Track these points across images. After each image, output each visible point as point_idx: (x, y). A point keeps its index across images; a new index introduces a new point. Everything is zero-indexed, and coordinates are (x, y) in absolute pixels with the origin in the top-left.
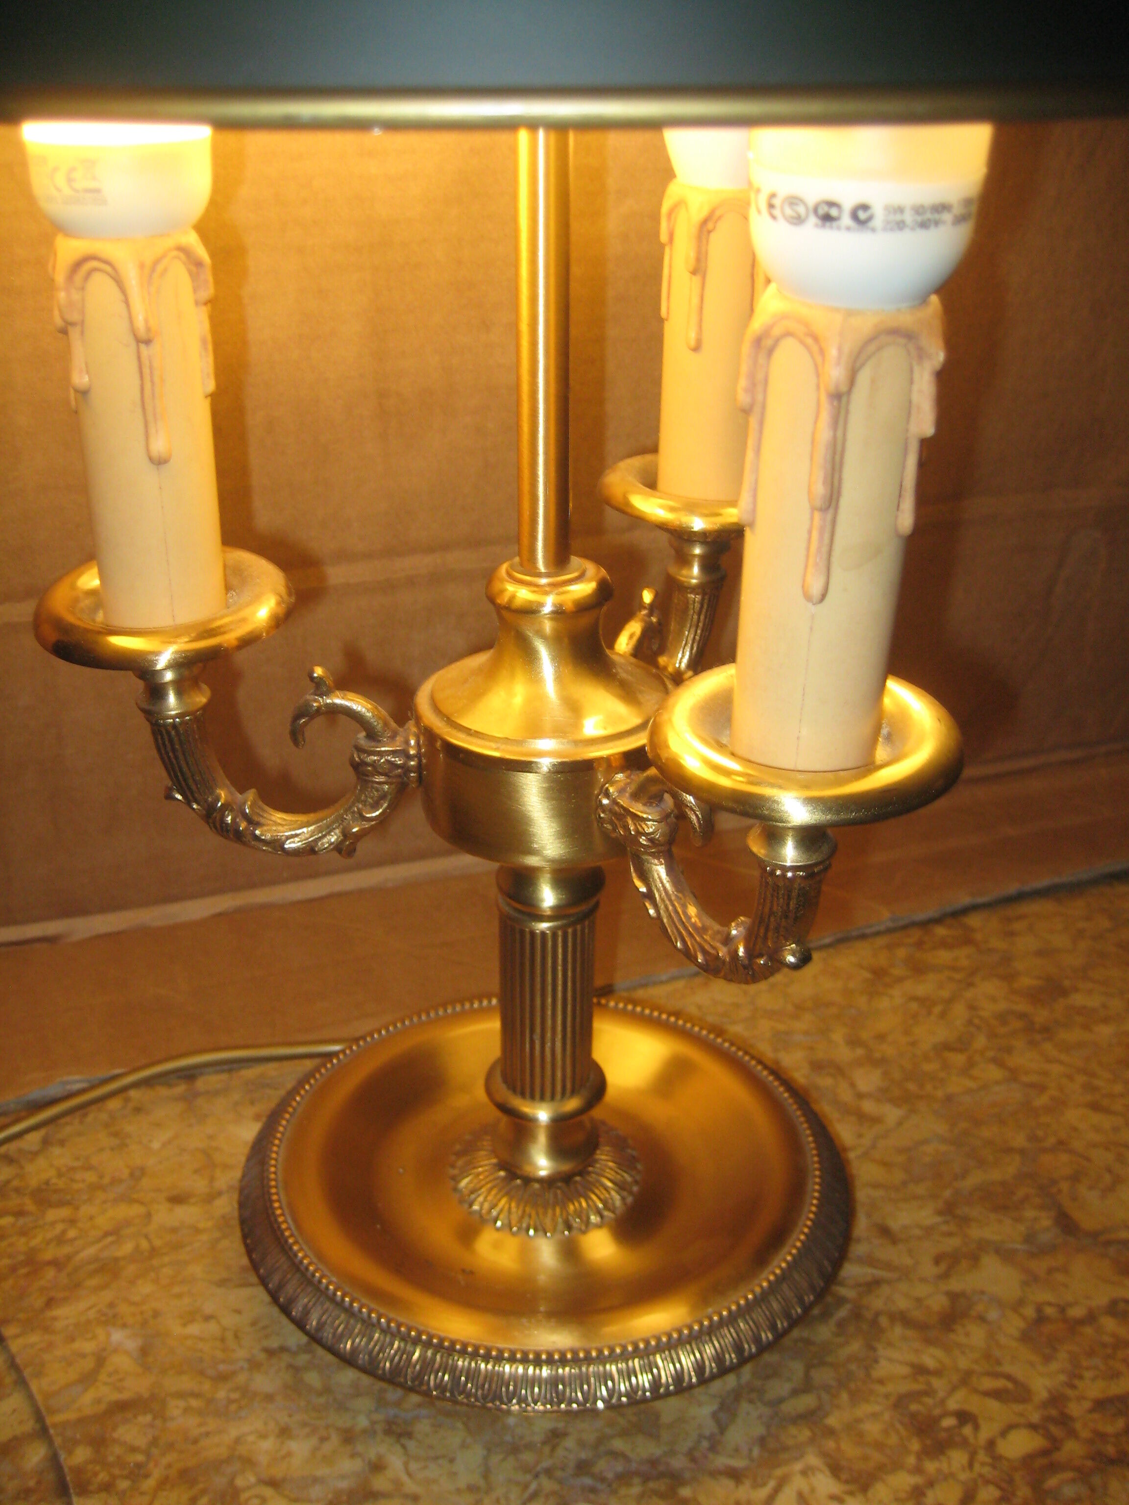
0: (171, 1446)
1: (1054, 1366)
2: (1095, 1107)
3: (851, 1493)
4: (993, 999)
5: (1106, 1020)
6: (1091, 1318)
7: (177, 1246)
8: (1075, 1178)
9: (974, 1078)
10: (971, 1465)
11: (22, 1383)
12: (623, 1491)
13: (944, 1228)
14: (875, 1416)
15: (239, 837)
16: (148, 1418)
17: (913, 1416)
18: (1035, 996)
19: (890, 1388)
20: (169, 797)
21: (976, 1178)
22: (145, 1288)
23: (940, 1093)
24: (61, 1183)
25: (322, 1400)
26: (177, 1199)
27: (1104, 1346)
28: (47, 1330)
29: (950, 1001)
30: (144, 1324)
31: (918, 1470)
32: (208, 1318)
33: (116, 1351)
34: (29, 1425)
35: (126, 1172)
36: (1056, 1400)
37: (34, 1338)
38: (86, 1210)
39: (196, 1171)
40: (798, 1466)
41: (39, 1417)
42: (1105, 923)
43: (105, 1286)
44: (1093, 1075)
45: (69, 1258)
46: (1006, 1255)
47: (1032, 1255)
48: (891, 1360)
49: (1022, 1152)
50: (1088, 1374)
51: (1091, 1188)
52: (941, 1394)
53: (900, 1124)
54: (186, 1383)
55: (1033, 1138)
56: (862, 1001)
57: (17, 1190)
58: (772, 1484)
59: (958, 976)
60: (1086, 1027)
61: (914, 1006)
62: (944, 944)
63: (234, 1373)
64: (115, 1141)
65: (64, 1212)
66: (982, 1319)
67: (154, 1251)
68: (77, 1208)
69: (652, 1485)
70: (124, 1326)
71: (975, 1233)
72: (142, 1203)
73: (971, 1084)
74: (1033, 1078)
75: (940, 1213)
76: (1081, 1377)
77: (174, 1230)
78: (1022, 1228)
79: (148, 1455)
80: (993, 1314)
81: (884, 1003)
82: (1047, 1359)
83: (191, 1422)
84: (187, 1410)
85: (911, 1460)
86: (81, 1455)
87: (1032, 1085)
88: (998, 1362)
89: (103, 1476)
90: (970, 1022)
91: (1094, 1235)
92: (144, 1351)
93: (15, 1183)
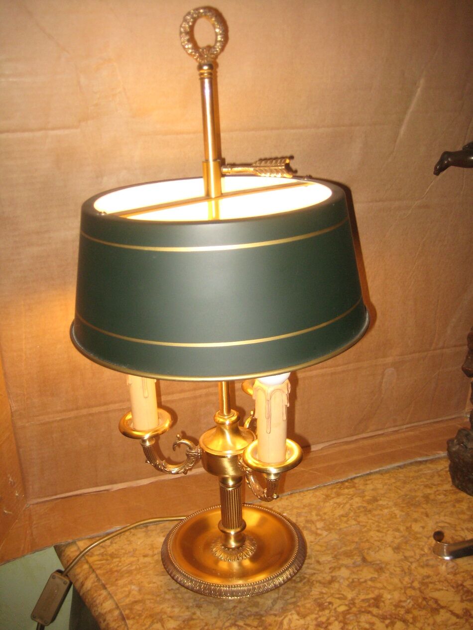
0: (147, 610)
1: (354, 592)
2: (378, 531)
3: (301, 619)
4: (357, 503)
5: (387, 508)
6: (365, 581)
7: (146, 567)
8: (369, 549)
9: (347, 524)
10: (330, 612)
11: (112, 597)
12: (250, 618)
13: (333, 561)
14: (309, 603)
16: (141, 604)
17: (318, 603)
18: (369, 502)
19: (314, 597)
20: (147, 462)
21: (344, 549)
22: (139, 576)
23: (338, 528)
24: (116, 553)
25: (182, 600)
26: (145, 556)
27: (367, 587)
28: (117, 586)
29: (346, 503)
30: (139, 584)
31: (318, 614)
32: (154, 583)
33: (133, 590)
34: (114, 606)
35: (132, 550)
36: (353, 599)
37: (114, 588)
38: (123, 559)
39: (149, 549)
40: (290, 613)
41: (116, 604)
42: (393, 480)
43: (129, 576)
44: (380, 523)
45: (120, 570)
46: (347, 567)
47: (354, 567)
48: (315, 591)
49: (357, 542)
50: (362, 594)
51: (372, 551)
52: (326, 598)
53: (326, 536)
54: (150, 597)
55: (360, 539)
56: (322, 504)
57: (106, 554)
58: (283, 617)
59: (349, 497)
60: (381, 510)
61: (335, 505)
62: (347, 488)
63: (161, 595)
64: (128, 542)
65: (118, 559)
66: (339, 582)
67: (140, 568)
68: (121, 559)
69: (256, 617)
70: (134, 585)
71: (341, 562)
72: (137, 557)
73: (347, 526)
74: (364, 524)
75: (333, 557)
76: (360, 594)
77: (145, 563)
78: (353, 561)
79: (142, 612)
80: (342, 581)
81: (327, 504)
82: (352, 591)
83: (152, 605)
84: (150, 602)
85: (316, 612)
86: (127, 612)
87: (362, 526)
88: (341, 591)
89: (132, 616)
90: (350, 509)
91: (370, 562)
92: (140, 590)
93: (105, 552)
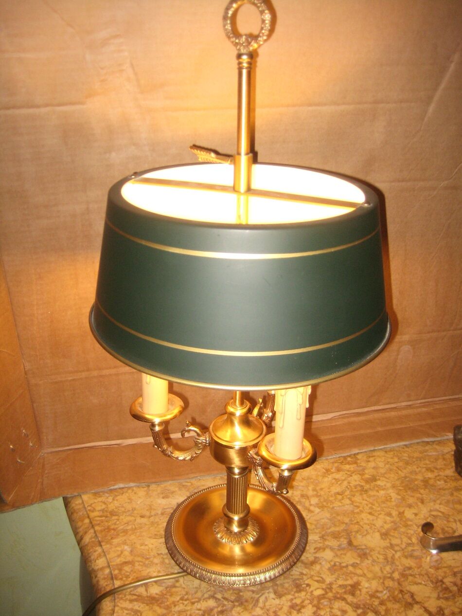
0: (135, 572)
1: (333, 576)
2: (370, 513)
3: (277, 598)
4: (356, 481)
5: (383, 489)
6: (347, 566)
7: (141, 528)
8: (357, 532)
9: (342, 503)
10: (306, 595)
11: (105, 555)
12: (228, 592)
13: (320, 541)
14: (288, 583)
15: (169, 456)
16: (131, 566)
17: (296, 584)
18: (367, 481)
19: (294, 577)
20: (153, 446)
21: (333, 529)
22: (133, 537)
23: (331, 506)
24: (116, 510)
25: (168, 566)
26: (142, 517)
27: (347, 573)
28: (111, 544)
29: (344, 480)
30: (132, 545)
31: (294, 595)
32: (146, 545)
33: (125, 550)
34: (106, 565)
35: (131, 509)
36: (331, 584)
37: (108, 546)
38: (121, 517)
39: (147, 510)
40: (267, 591)
41: (108, 563)
42: (396, 460)
43: (124, 536)
44: (374, 505)
45: (117, 528)
46: (332, 549)
47: (339, 550)
48: (296, 571)
49: (346, 524)
50: (340, 579)
51: (360, 535)
52: (305, 579)
53: (318, 513)
54: (140, 559)
55: (351, 520)
56: (320, 478)
57: (106, 511)
58: (261, 594)
59: (348, 473)
60: (378, 491)
61: (334, 481)
62: (349, 463)
63: (150, 558)
64: (129, 501)
65: (116, 517)
66: (320, 564)
67: (136, 529)
68: (119, 517)
69: (235, 591)
70: (128, 545)
71: (327, 543)
72: (134, 517)
73: (340, 504)
74: (358, 504)
75: (320, 537)
76: (338, 579)
77: (141, 524)
78: (338, 543)
79: (130, 573)
80: (324, 563)
81: (326, 479)
82: (332, 574)
83: (140, 568)
84: (139, 565)
85: (293, 593)
87: (356, 506)
88: (321, 574)
89: (120, 577)
90: (347, 487)
91: (356, 547)
92: (131, 551)
93: (106, 509)
